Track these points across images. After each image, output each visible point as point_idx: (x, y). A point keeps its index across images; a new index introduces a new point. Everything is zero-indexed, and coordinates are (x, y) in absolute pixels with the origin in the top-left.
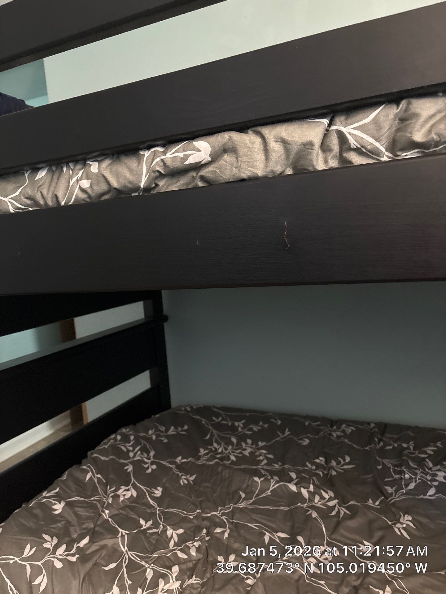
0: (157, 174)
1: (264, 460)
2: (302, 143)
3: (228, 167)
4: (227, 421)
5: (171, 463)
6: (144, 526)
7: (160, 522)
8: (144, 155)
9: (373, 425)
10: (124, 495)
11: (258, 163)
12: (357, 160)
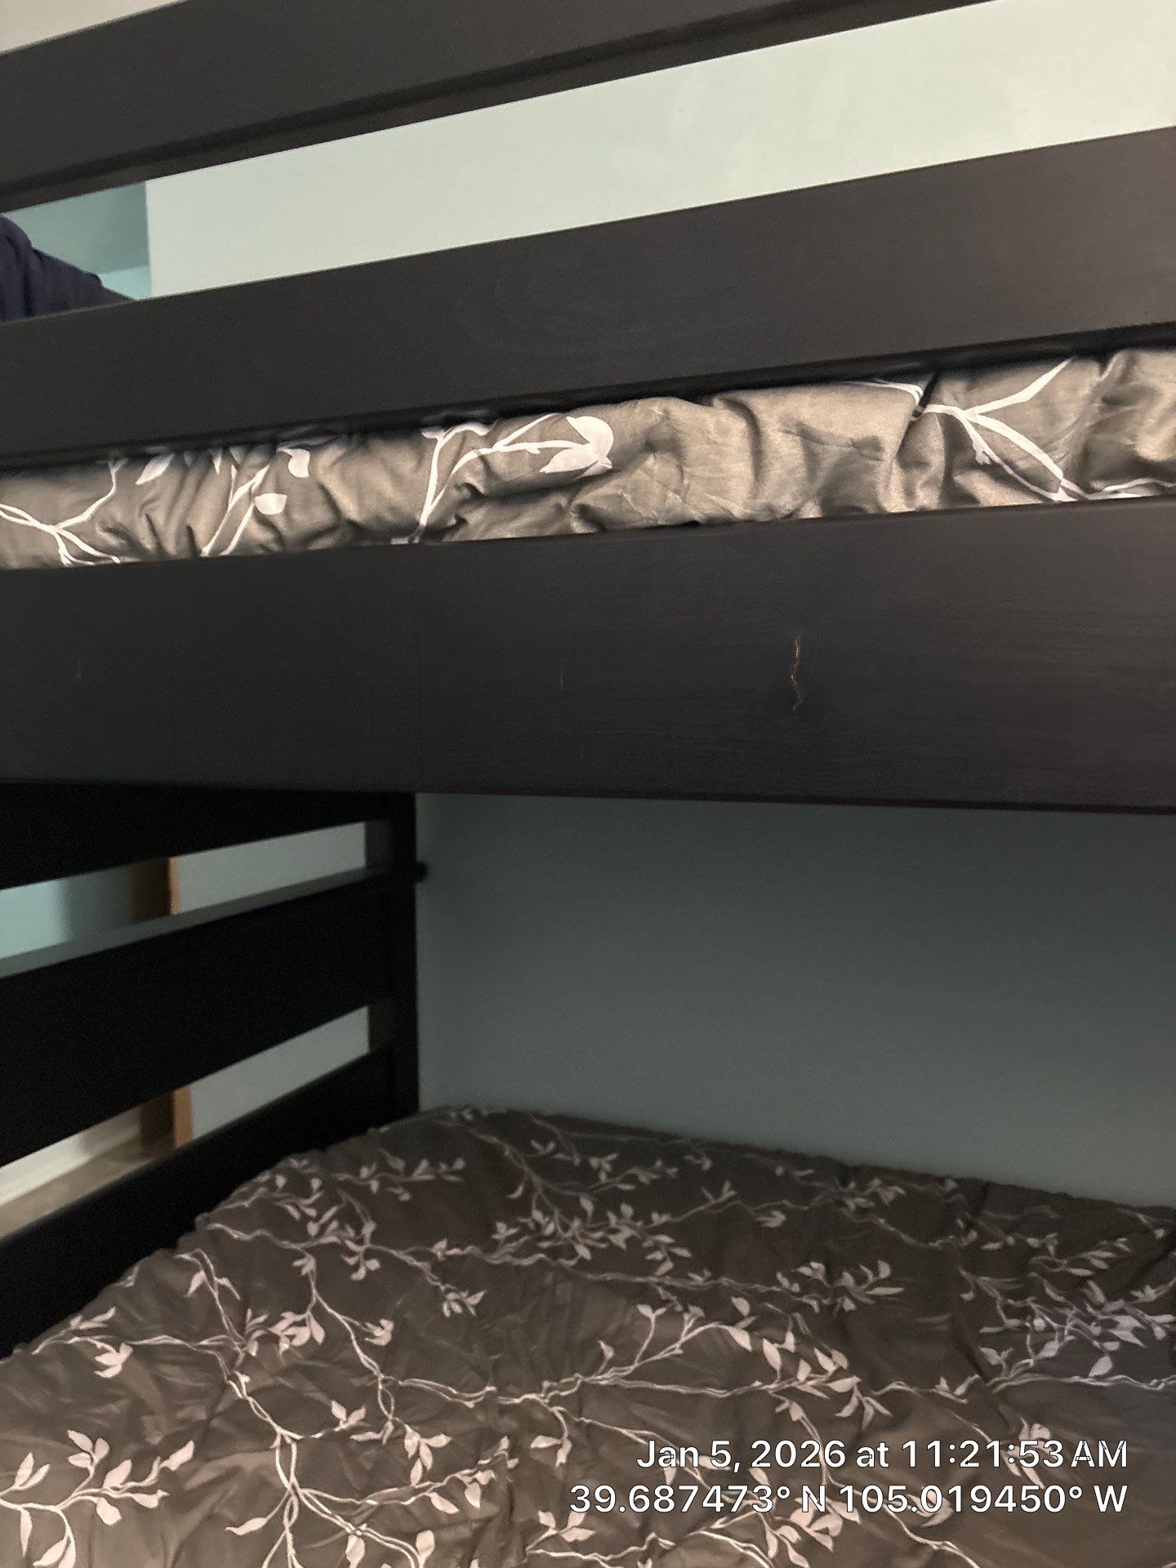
0: (466, 492)
1: (664, 1260)
2: (852, 440)
3: (657, 489)
4: (570, 1154)
5: (419, 1256)
6: (341, 1423)
7: (386, 1413)
8: (436, 441)
9: (951, 1185)
10: (291, 1338)
11: (732, 484)
12: (989, 493)
